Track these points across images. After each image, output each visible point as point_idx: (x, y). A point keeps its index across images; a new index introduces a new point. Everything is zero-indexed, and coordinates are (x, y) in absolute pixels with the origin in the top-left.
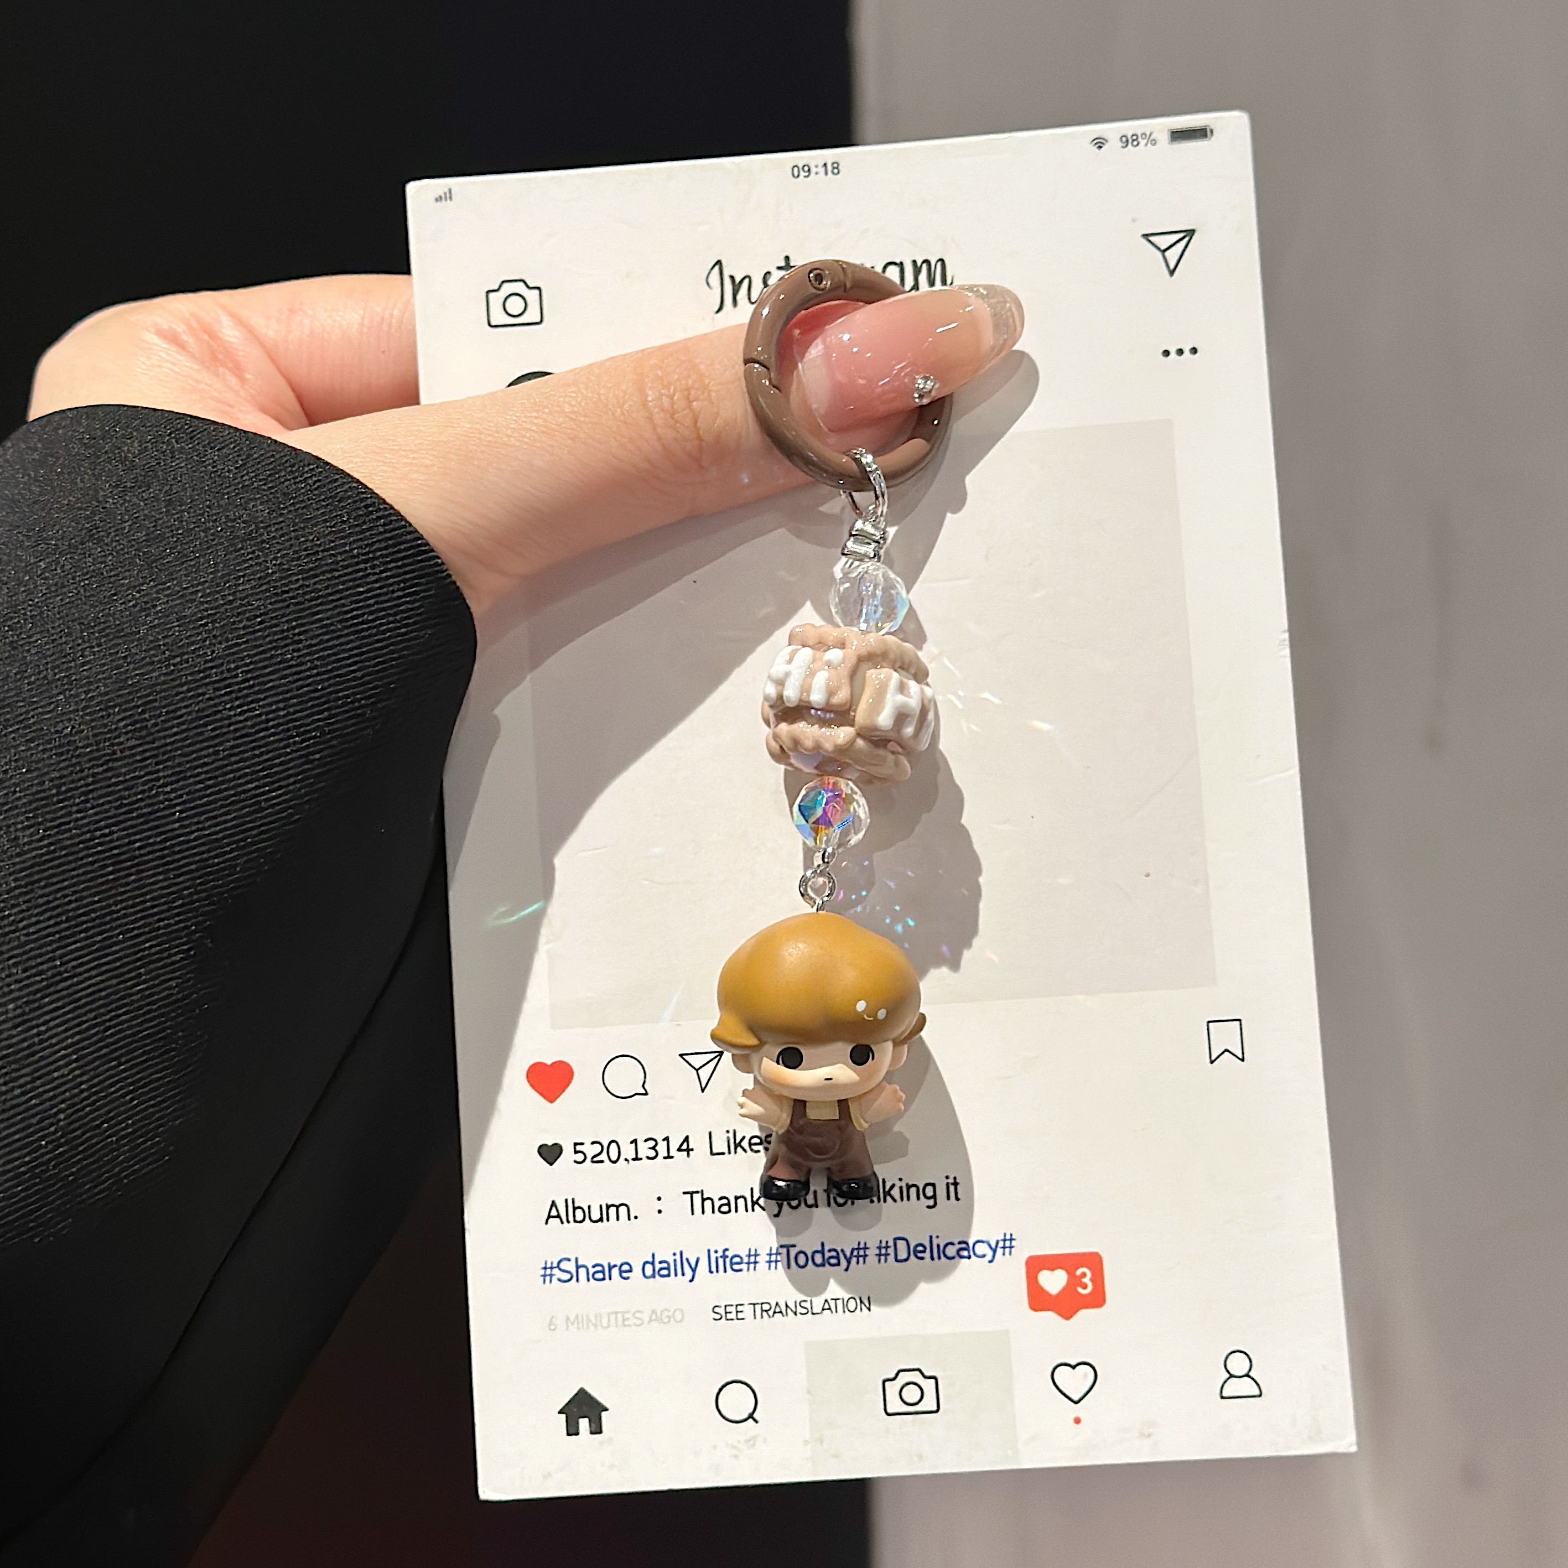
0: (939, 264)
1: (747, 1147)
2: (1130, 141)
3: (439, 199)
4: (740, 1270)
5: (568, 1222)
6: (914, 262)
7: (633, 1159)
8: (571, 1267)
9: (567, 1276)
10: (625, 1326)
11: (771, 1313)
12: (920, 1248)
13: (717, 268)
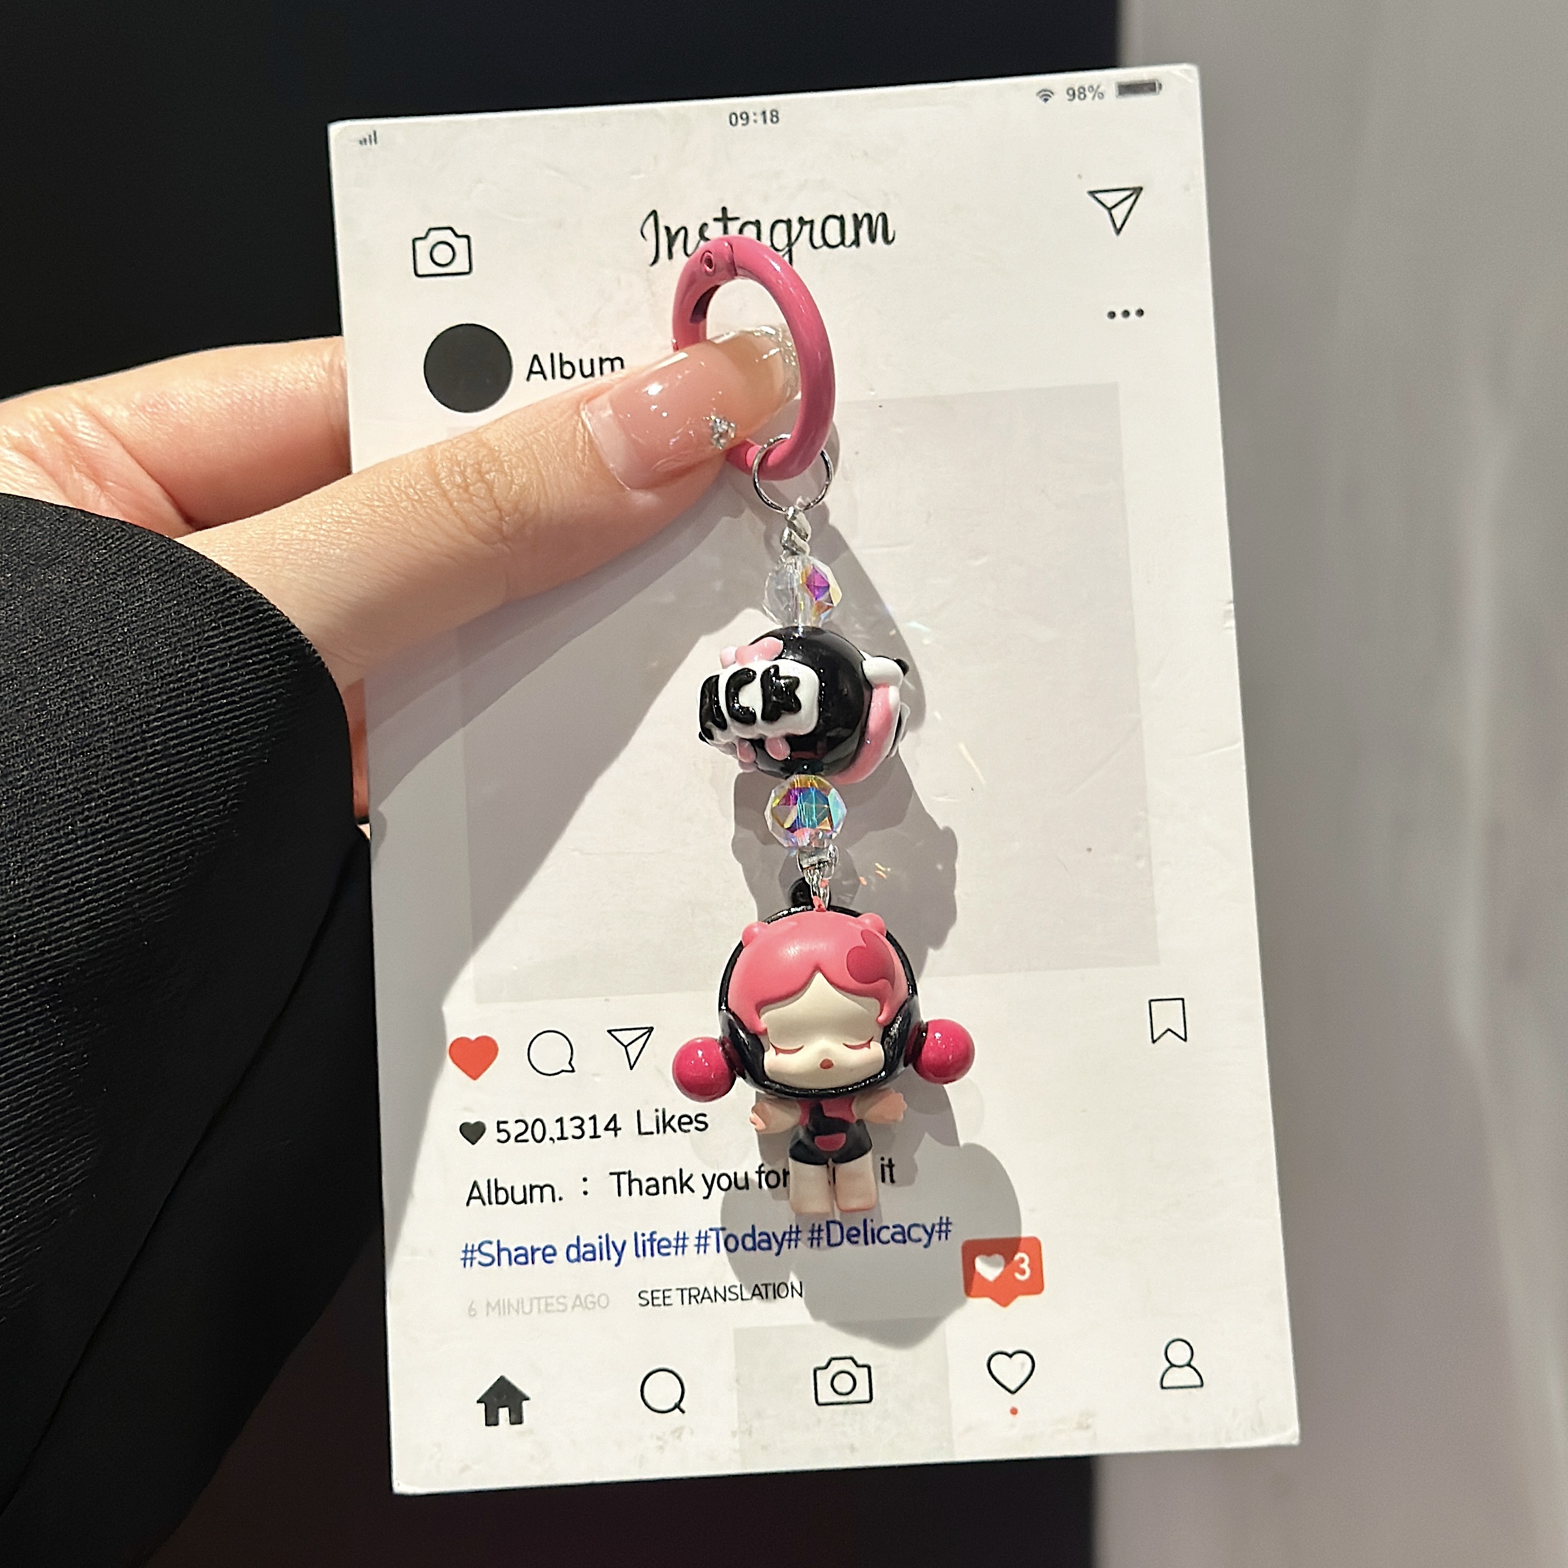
0: (880, 218)
1: (676, 1127)
2: (1077, 93)
3: (363, 142)
4: (668, 1254)
5: (490, 1203)
6: (855, 216)
7: (558, 1139)
8: (493, 1250)
9: (489, 1260)
10: (547, 1311)
11: (699, 1298)
12: (854, 1232)
13: (652, 218)
